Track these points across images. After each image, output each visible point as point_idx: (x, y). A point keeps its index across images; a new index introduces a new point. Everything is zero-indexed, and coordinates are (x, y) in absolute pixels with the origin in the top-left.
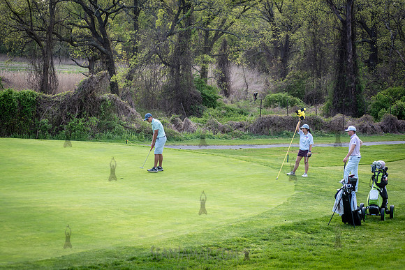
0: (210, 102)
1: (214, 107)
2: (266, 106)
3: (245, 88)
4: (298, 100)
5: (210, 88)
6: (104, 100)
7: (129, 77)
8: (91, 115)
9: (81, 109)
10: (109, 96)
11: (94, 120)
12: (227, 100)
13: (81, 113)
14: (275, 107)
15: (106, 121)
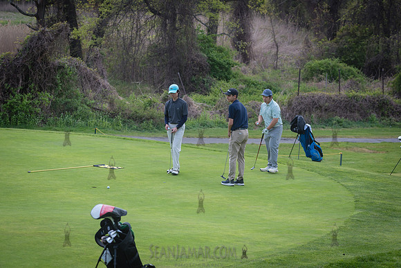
0: (221, 71)
1: (228, 80)
2: (306, 79)
3: (274, 51)
4: (355, 70)
5: (221, 50)
6: (61, 67)
7: (99, 32)
8: (41, 90)
9: (26, 79)
10: (69, 60)
11: (46, 97)
12: (247, 68)
13: (26, 86)
14: (320, 80)
15: (63, 99)
